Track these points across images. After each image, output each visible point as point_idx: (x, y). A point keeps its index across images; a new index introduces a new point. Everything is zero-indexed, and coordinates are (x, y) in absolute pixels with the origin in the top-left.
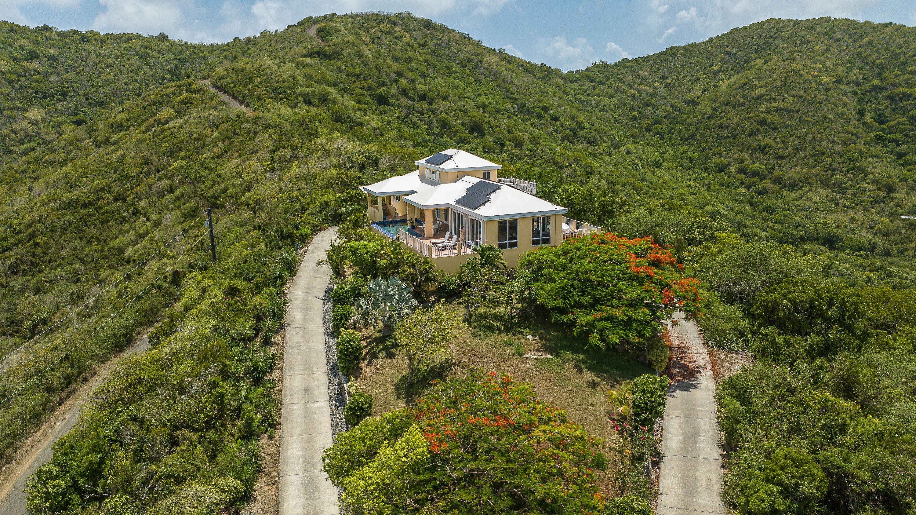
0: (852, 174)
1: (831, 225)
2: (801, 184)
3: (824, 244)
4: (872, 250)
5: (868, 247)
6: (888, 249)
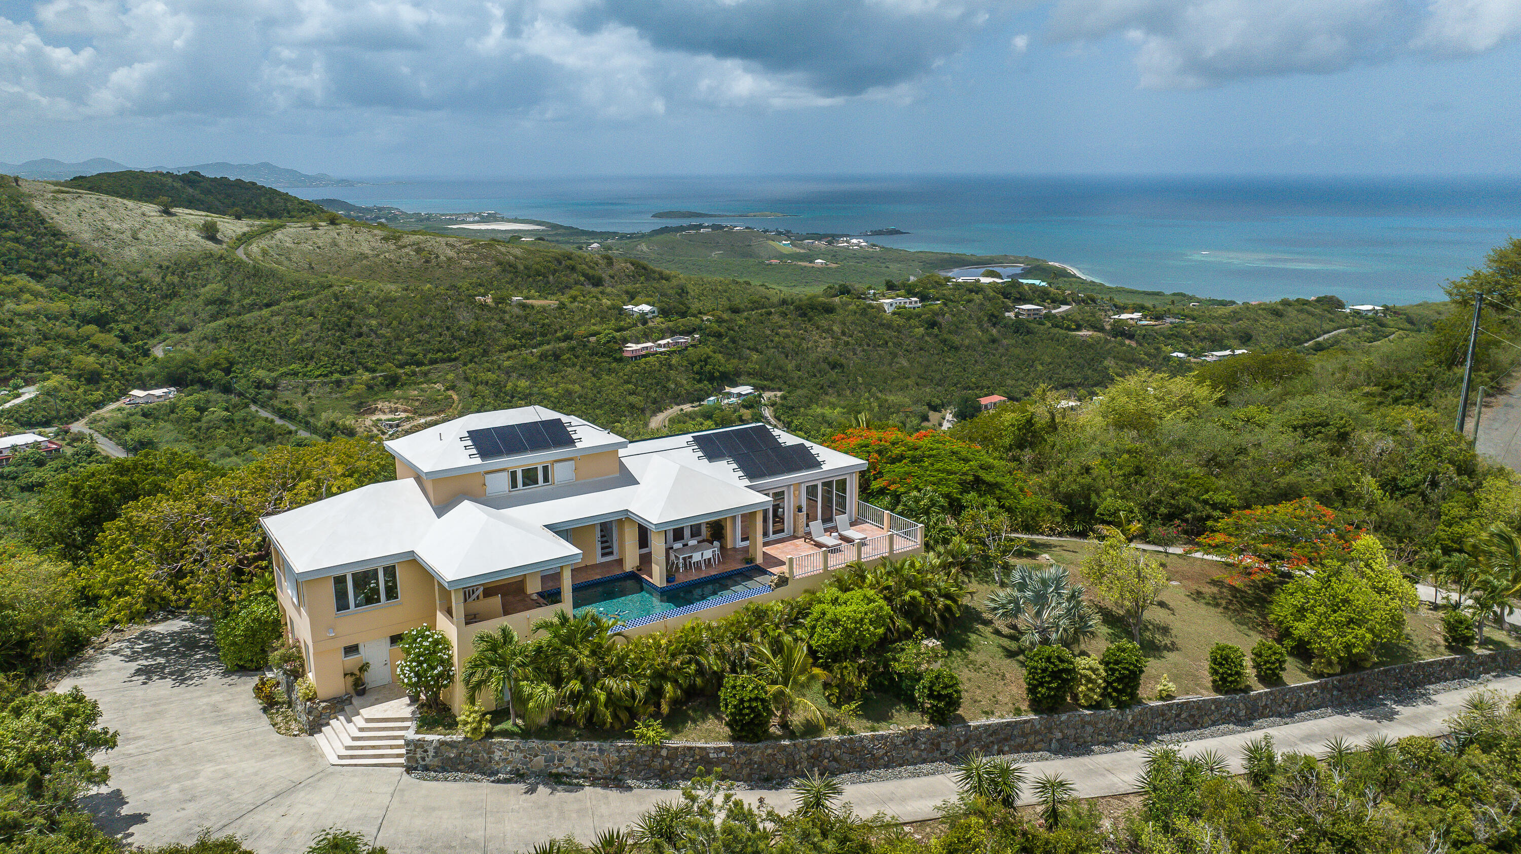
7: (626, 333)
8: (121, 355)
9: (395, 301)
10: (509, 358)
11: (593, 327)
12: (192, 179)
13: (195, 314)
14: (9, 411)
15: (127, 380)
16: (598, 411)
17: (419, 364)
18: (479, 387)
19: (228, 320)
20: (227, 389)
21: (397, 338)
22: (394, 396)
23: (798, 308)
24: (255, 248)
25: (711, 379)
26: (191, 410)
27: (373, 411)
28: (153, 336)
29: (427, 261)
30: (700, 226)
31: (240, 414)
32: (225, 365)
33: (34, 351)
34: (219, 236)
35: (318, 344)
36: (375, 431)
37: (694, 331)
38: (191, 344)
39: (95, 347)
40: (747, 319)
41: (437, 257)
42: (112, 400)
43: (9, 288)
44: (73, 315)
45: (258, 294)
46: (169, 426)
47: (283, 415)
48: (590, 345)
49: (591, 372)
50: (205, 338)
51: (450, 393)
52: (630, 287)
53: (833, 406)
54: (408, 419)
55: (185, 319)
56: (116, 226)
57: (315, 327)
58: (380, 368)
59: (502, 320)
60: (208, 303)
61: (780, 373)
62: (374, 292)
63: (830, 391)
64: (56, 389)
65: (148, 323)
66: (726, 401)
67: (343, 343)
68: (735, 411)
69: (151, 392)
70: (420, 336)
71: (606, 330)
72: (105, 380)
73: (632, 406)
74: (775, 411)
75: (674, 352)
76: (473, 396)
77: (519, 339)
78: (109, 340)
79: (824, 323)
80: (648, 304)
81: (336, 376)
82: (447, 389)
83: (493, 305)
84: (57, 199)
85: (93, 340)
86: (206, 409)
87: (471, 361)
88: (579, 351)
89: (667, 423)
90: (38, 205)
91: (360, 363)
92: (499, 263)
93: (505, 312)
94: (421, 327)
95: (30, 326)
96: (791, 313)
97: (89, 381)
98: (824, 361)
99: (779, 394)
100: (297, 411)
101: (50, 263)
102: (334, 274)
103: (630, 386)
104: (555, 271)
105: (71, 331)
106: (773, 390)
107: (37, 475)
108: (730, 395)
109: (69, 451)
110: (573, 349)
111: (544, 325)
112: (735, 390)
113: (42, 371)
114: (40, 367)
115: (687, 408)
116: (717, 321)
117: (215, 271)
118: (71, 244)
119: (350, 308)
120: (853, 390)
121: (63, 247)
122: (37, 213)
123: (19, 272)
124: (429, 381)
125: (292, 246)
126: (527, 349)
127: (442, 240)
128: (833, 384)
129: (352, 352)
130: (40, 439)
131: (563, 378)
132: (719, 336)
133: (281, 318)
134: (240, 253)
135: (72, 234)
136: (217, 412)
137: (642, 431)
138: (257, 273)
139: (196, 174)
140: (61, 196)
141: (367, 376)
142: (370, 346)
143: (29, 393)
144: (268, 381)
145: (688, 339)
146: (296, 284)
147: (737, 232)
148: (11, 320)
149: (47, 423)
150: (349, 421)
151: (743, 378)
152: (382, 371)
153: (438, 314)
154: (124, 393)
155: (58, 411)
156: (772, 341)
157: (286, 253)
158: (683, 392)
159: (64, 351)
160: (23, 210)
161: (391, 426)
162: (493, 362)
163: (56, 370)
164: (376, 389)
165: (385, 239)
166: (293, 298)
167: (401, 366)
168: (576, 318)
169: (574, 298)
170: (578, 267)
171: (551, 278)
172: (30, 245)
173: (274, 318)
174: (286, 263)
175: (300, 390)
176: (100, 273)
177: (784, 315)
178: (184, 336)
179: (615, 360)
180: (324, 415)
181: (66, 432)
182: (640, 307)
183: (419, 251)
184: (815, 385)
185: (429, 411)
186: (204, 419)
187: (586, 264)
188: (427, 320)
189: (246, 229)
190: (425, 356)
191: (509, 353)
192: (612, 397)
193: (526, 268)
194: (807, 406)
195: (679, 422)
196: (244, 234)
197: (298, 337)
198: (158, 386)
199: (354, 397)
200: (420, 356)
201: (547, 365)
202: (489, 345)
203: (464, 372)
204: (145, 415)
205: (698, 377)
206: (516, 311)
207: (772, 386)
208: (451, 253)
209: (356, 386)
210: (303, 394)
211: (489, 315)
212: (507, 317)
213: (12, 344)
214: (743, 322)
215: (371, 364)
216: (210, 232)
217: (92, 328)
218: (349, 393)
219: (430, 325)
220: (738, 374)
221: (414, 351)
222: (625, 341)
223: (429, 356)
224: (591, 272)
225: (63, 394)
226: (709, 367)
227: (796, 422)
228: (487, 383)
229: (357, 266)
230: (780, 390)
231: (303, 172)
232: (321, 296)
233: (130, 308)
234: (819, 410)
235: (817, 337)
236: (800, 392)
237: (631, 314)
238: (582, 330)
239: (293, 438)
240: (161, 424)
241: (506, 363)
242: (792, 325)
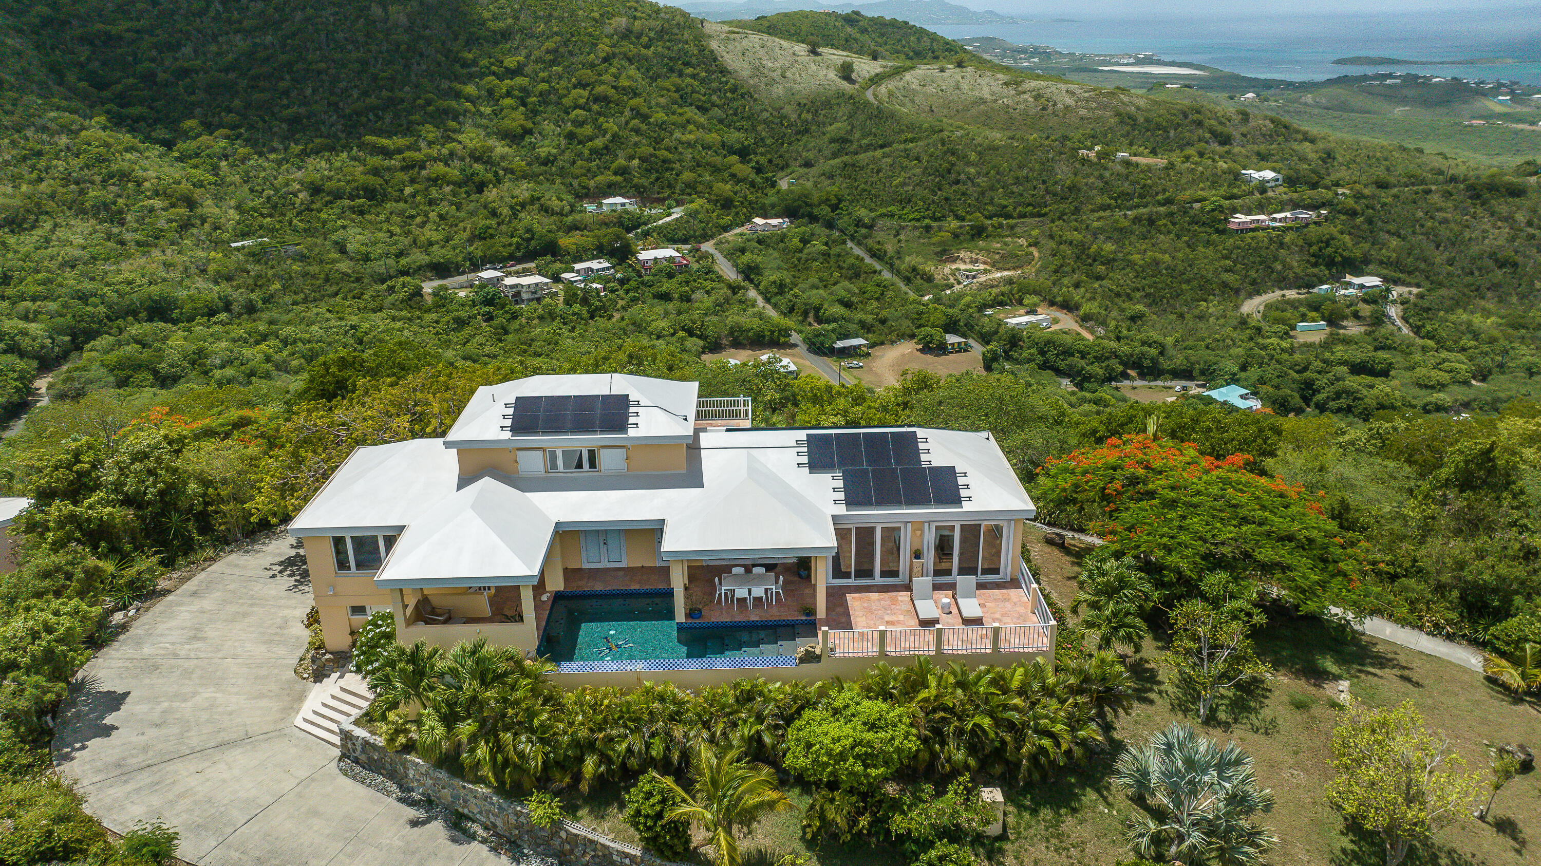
0: (114, 184)
1: (139, 282)
2: (33, 217)
3: (150, 320)
4: (227, 307)
5: (221, 304)
6: (251, 301)
7: (1237, 202)
8: (753, 184)
9: (997, 149)
10: (1100, 218)
11: (1200, 193)
12: (852, 19)
13: (820, 151)
14: (660, 227)
15: (753, 208)
16: (1184, 286)
17: (1008, 216)
18: (1062, 247)
19: (845, 158)
20: (830, 225)
21: (992, 188)
22: (976, 247)
23: (1471, 188)
24: (883, 89)
25: (1330, 263)
26: (796, 241)
27: (954, 260)
28: (782, 169)
29: (1044, 109)
30: (1390, 76)
31: (836, 250)
32: (834, 201)
33: (687, 176)
34: (854, 76)
35: (917, 188)
36: (952, 280)
37: (1323, 205)
38: (812, 179)
39: (733, 176)
40: (1395, 196)
41: (1055, 105)
42: (738, 225)
43: (680, 120)
44: (723, 145)
45: (875, 135)
46: (776, 254)
47: (873, 255)
48: (1192, 212)
49: (1186, 242)
50: (824, 174)
51: (1032, 249)
52: (1263, 148)
53: (1487, 313)
54: (985, 271)
55: (810, 155)
56: (770, 65)
57: (918, 171)
58: (968, 217)
59: (1101, 177)
60: (832, 141)
61: (1423, 266)
62: (979, 140)
63: (1489, 294)
64: (697, 212)
65: (780, 156)
66: (1342, 292)
67: (940, 190)
68: (1351, 305)
69: (769, 221)
70: (1014, 188)
71: (1214, 197)
72: (735, 207)
73: (1225, 285)
74: (1405, 311)
75: (1291, 228)
76: (1055, 255)
77: (1115, 199)
78: (744, 170)
79: (1503, 209)
80: (1274, 170)
81: (927, 221)
82: (1030, 245)
83: (1096, 160)
84: (728, 39)
85: (733, 170)
86: (809, 242)
87: (1059, 218)
88: (1178, 218)
89: (1262, 308)
90: (714, 45)
91: (952, 211)
92: (1118, 114)
93: (1106, 169)
94: (1017, 178)
95: (688, 154)
96: (1459, 193)
97: (723, 207)
98: (1490, 257)
99: (1415, 290)
100: (885, 252)
101: (714, 98)
102: (951, 118)
103: (1227, 262)
104: (1179, 125)
105: (717, 160)
106: (1409, 285)
107: (667, 286)
108: (1350, 284)
109: (695, 266)
110: (1172, 214)
111: (1145, 185)
112: (1357, 281)
113: (690, 195)
114: (688, 190)
115: (1291, 294)
116: (1354, 196)
117: (843, 111)
118: (732, 81)
119: (953, 154)
120: (1522, 297)
121: (727, 83)
122: (712, 52)
123: (691, 105)
124: (1014, 235)
125: (918, 88)
126: (1120, 210)
127: (1063, 87)
128: (1494, 287)
129: (947, 199)
130: (675, 254)
131: (1153, 245)
132: (1353, 214)
133: (890, 160)
134: (869, 95)
135: (736, 71)
136: (818, 246)
137: (1229, 314)
138: (879, 115)
139: (857, 13)
140: (732, 36)
141: (955, 224)
142: (964, 194)
143: (677, 213)
144: (866, 220)
145: (1312, 214)
146: (911, 127)
147: (1437, 84)
148: (676, 148)
149: (685, 241)
150: (929, 268)
151: (1371, 267)
152: (970, 221)
153: (1037, 166)
154: (749, 220)
155: (695, 231)
156: (1422, 226)
157: (909, 94)
158: (1291, 275)
159: (708, 178)
160: (702, 50)
161: (967, 277)
162: (1082, 221)
163: (700, 194)
164: (962, 238)
165: (1006, 84)
166: (905, 141)
167: (990, 217)
168: (1183, 181)
169: (1187, 158)
170: (1207, 123)
171: (1172, 133)
172: (702, 81)
173: (885, 160)
174: (909, 105)
175: (893, 232)
176: (750, 108)
177: (1448, 195)
178: (806, 170)
179: (1218, 231)
180: (907, 259)
181: (698, 250)
182: (1262, 173)
183: (1037, 97)
184: (1468, 286)
185: (1007, 266)
186: (806, 251)
187: (1217, 119)
188: (1025, 172)
189: (879, 70)
190: (1015, 208)
191: (1101, 213)
192: (1204, 273)
193: (1147, 120)
194: (1451, 310)
195: (1277, 309)
196: (877, 75)
197: (901, 180)
198: (777, 216)
199: (940, 243)
200: (1010, 208)
201: (1138, 229)
202: (1082, 203)
203: (1051, 229)
204: (760, 242)
205: (1313, 260)
206: (1119, 168)
207: (1408, 280)
208: (1069, 101)
209: (942, 234)
210: (895, 236)
211: (1089, 171)
212: (1107, 174)
213: (672, 169)
214: (1389, 200)
215: (961, 213)
216: (846, 72)
217: (734, 158)
218: (934, 240)
219: (1027, 177)
220: (1366, 261)
221: (1005, 203)
222: (1234, 210)
223: (1019, 209)
224: (1220, 129)
225: (700, 216)
226: (1329, 250)
227: (1428, 327)
228: (1071, 243)
229: (974, 111)
230: (1418, 286)
231: (972, 9)
232: (930, 141)
233: (768, 142)
234: (1465, 317)
235: (1488, 226)
236: (1443, 291)
237: (1249, 180)
238: (1187, 195)
239: (876, 278)
240: (771, 251)
241: (1095, 224)
242: (1456, 208)
